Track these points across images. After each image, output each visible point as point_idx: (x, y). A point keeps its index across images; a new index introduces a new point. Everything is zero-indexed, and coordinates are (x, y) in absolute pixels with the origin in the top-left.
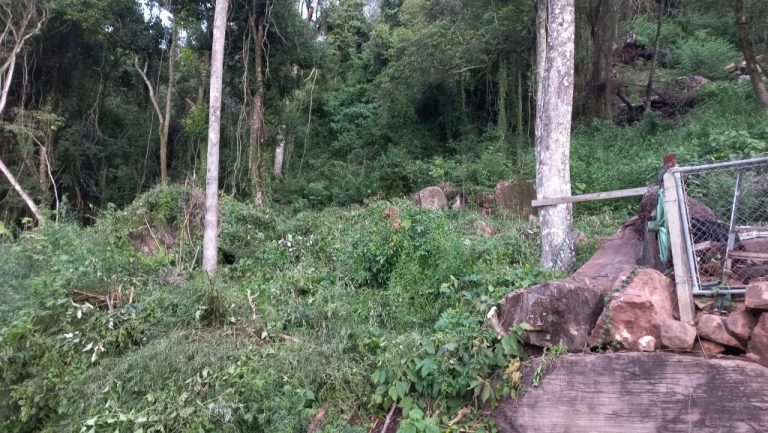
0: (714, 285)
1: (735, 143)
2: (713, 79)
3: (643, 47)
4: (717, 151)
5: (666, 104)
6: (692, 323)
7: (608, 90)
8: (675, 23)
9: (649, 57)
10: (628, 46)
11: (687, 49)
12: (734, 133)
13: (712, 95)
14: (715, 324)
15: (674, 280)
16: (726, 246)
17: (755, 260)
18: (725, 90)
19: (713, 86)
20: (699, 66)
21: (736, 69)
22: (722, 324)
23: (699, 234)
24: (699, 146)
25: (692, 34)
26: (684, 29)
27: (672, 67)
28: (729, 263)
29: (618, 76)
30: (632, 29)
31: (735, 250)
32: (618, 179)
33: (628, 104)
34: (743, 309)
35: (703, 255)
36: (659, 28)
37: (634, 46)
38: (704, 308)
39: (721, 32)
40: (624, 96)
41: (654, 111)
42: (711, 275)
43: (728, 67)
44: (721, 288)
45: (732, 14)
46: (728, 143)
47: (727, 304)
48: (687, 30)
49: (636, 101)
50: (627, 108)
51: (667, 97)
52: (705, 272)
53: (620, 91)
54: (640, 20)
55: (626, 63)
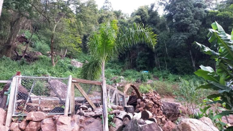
0: (19, 113)
1: (43, 73)
2: (43, 54)
3: (27, 39)
4: (39, 74)
5: (29, 57)
6: (9, 126)
7: (11, 48)
8: (37, 36)
9: (28, 43)
10: (22, 37)
11: (39, 44)
12: (44, 70)
13: (42, 58)
14: (16, 126)
15: (7, 112)
16: (26, 101)
17: (33, 106)
18: (45, 58)
19: (43, 56)
20: (40, 50)
21: (49, 54)
22: (18, 126)
23: (20, 97)
24: (34, 72)
25: (41, 41)
26: (39, 38)
27: (33, 48)
28: (26, 106)
29: (17, 45)
30: (25, 33)
31: (28, 102)
32: (6, 77)
33: (17, 54)
34: (26, 120)
35: (19, 104)
36: (32, 35)
37: (24, 38)
38: (14, 121)
39: (48, 43)
40: (17, 51)
41: (25, 58)
42: (20, 110)
43: (48, 52)
44: (21, 114)
45: (50, 39)
46: (42, 72)
47: (22, 119)
48: (40, 39)
49: (20, 54)
50: (17, 55)
51: (30, 56)
52: (18, 109)
53: (15, 49)
54: (27, 31)
55: (20, 42)
